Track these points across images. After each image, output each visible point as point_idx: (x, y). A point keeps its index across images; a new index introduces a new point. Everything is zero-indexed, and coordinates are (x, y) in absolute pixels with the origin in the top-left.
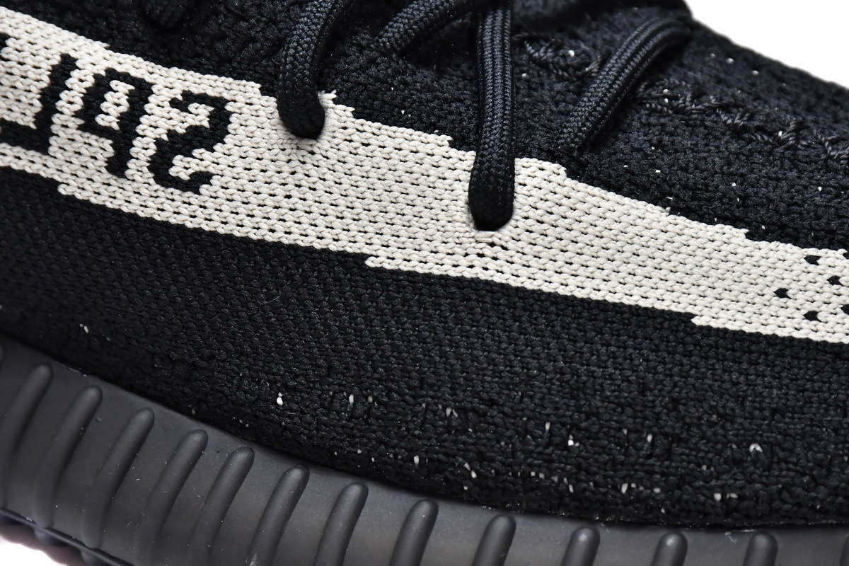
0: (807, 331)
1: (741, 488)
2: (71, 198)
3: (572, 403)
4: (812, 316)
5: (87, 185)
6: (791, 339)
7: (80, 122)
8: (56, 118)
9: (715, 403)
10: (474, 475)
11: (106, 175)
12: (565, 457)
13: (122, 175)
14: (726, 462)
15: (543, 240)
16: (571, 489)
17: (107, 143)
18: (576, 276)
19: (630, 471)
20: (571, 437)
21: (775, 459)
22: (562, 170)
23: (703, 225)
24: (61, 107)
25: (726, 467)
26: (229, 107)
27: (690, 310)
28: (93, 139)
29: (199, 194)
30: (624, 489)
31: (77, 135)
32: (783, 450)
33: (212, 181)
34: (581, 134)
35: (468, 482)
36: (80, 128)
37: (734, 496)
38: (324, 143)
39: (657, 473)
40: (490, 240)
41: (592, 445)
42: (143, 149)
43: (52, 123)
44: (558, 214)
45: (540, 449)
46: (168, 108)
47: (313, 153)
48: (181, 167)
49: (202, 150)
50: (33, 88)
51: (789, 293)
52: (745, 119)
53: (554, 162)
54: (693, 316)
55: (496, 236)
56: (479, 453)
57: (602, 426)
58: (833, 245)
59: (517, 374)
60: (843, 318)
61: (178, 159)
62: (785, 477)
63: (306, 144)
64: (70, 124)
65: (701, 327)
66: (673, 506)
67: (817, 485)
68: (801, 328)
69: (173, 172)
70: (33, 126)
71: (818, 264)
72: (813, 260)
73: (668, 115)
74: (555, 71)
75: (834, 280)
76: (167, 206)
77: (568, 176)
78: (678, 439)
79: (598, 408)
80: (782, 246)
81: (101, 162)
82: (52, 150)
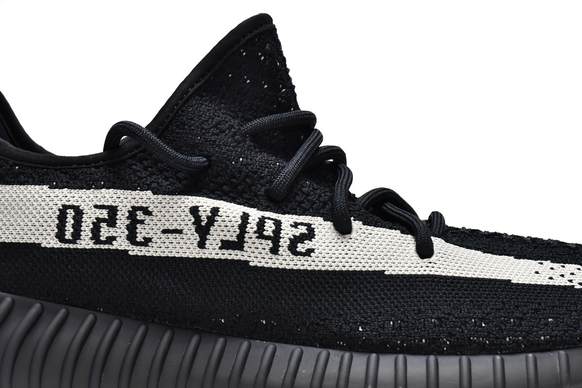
0: (552, 283)
1: (550, 334)
2: (256, 267)
3: (480, 311)
4: (551, 278)
5: (262, 260)
7: (257, 235)
8: (246, 235)
10: (448, 343)
11: (270, 255)
12: (483, 330)
13: (277, 254)
16: (487, 342)
17: (269, 242)
18: (464, 271)
19: (508, 332)
20: (483, 323)
21: (558, 323)
22: (443, 240)
24: (248, 230)
25: (543, 327)
26: (312, 226)
27: (509, 278)
28: (263, 241)
29: (311, 257)
30: (508, 339)
31: (256, 241)
32: (561, 319)
33: (315, 251)
35: (446, 346)
36: (257, 237)
37: (548, 337)
38: (354, 235)
39: (518, 332)
40: (429, 262)
41: (492, 324)
42: (284, 243)
43: (245, 237)
45: (473, 328)
46: (290, 227)
47: (351, 239)
48: (301, 247)
49: (308, 241)
50: (235, 225)
51: (539, 273)
54: (511, 280)
55: (431, 260)
57: (493, 317)
61: (299, 245)
63: (347, 236)
64: (253, 236)
66: (527, 344)
67: (577, 330)
68: (549, 282)
69: (298, 250)
70: (236, 240)
71: (544, 265)
72: (541, 264)
75: (552, 269)
76: (298, 263)
77: (446, 242)
78: (522, 319)
79: (490, 311)
80: (528, 260)
81: (267, 250)
82: (245, 249)
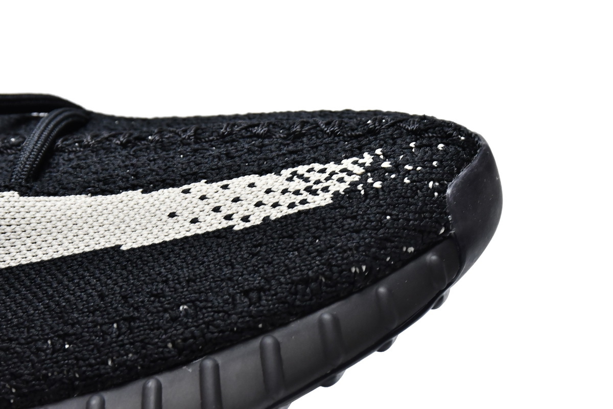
0: (195, 230)
1: (182, 334)
3: (60, 321)
4: (194, 221)
6: (186, 238)
9: (149, 290)
10: (14, 390)
12: (67, 356)
14: (168, 322)
15: (14, 235)
16: (77, 376)
18: (41, 248)
19: (109, 349)
20: (66, 343)
21: (198, 309)
22: (16, 194)
23: (114, 195)
25: (169, 324)
27: (118, 243)
32: (201, 302)
34: (24, 173)
35: (12, 396)
37: (179, 342)
39: (127, 344)
41: (81, 342)
44: (19, 218)
45: (49, 356)
51: (177, 213)
52: (126, 136)
53: (9, 191)
54: (120, 246)
56: (12, 374)
57: (84, 328)
58: (197, 180)
59: (21, 317)
60: (215, 216)
62: (207, 317)
65: (128, 251)
66: (144, 361)
67: (229, 315)
68: (190, 230)
71: (190, 193)
72: (186, 191)
73: (80, 151)
74: (5, 152)
75: (203, 198)
77: (20, 196)
78: (133, 319)
79: (77, 318)
80: (166, 190)
